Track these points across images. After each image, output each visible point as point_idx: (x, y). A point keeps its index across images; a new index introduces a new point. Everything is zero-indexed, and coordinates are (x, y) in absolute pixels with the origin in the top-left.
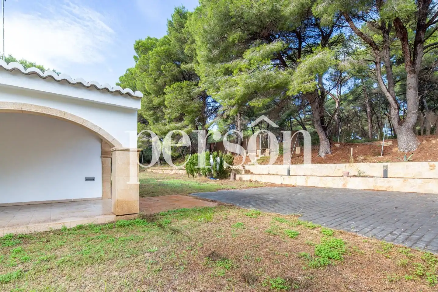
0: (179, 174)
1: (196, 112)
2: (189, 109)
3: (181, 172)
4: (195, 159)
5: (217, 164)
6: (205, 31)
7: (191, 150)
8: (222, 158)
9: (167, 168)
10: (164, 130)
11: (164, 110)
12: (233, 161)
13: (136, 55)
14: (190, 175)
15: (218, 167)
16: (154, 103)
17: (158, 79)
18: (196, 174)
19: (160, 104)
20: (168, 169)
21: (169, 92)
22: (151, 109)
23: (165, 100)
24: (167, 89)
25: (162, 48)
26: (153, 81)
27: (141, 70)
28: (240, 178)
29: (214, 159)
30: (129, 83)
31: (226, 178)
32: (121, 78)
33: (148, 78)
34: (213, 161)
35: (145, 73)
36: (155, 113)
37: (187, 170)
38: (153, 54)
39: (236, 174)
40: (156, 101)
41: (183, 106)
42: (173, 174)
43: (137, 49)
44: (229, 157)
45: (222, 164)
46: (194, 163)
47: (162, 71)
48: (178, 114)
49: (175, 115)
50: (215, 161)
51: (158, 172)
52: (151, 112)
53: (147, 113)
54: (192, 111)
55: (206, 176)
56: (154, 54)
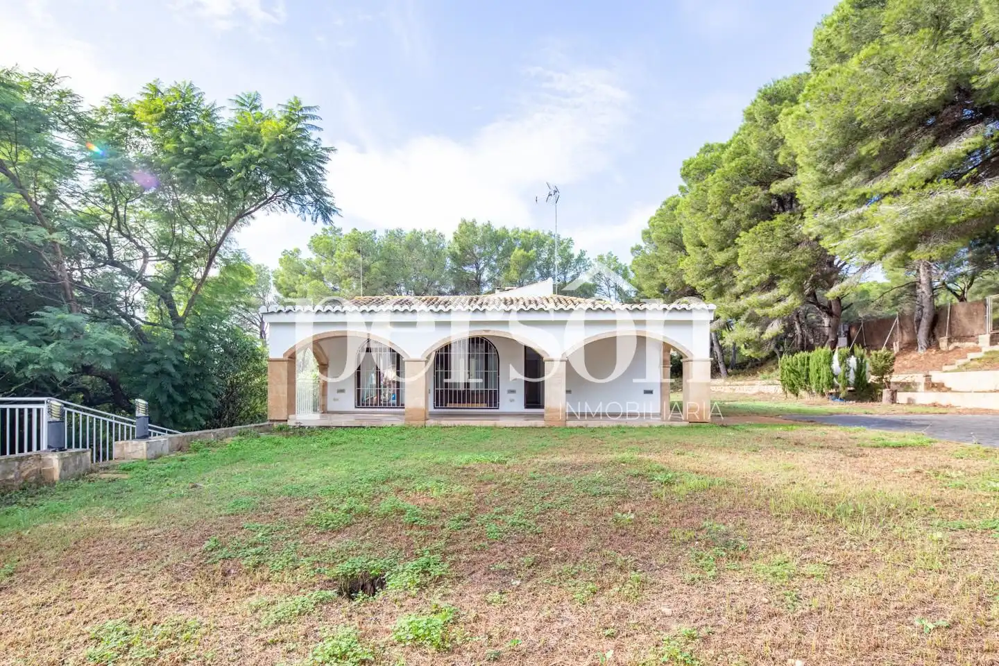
0: (769, 394)
1: (803, 270)
2: (787, 266)
3: (771, 389)
4: (799, 363)
5: (848, 371)
6: (812, 149)
7: (799, 341)
8: (862, 360)
9: (742, 383)
10: (736, 310)
11: (735, 273)
12: (892, 365)
13: (685, 185)
14: (789, 394)
15: (852, 377)
16: (717, 263)
17: (725, 219)
18: (802, 392)
19: (727, 264)
20: (742, 385)
21: (745, 243)
22: (710, 274)
23: (737, 255)
24: (743, 237)
25: (733, 164)
26: (714, 224)
27: (692, 210)
28: (909, 399)
29: (843, 360)
30: (666, 227)
31: (873, 400)
32: (653, 221)
33: (706, 221)
34: (841, 366)
35: (700, 213)
36: (717, 280)
37: (784, 385)
38: (715, 179)
39: (896, 391)
40: (720, 258)
41: (774, 265)
42: (754, 395)
43: (685, 175)
44: (881, 357)
45: (861, 370)
46: (797, 372)
47: (731, 205)
48: (765, 277)
49: (758, 278)
50: (844, 365)
51: (722, 390)
52: (710, 280)
53: (703, 282)
54: (795, 270)
55: (823, 395)
56: (718, 179)
